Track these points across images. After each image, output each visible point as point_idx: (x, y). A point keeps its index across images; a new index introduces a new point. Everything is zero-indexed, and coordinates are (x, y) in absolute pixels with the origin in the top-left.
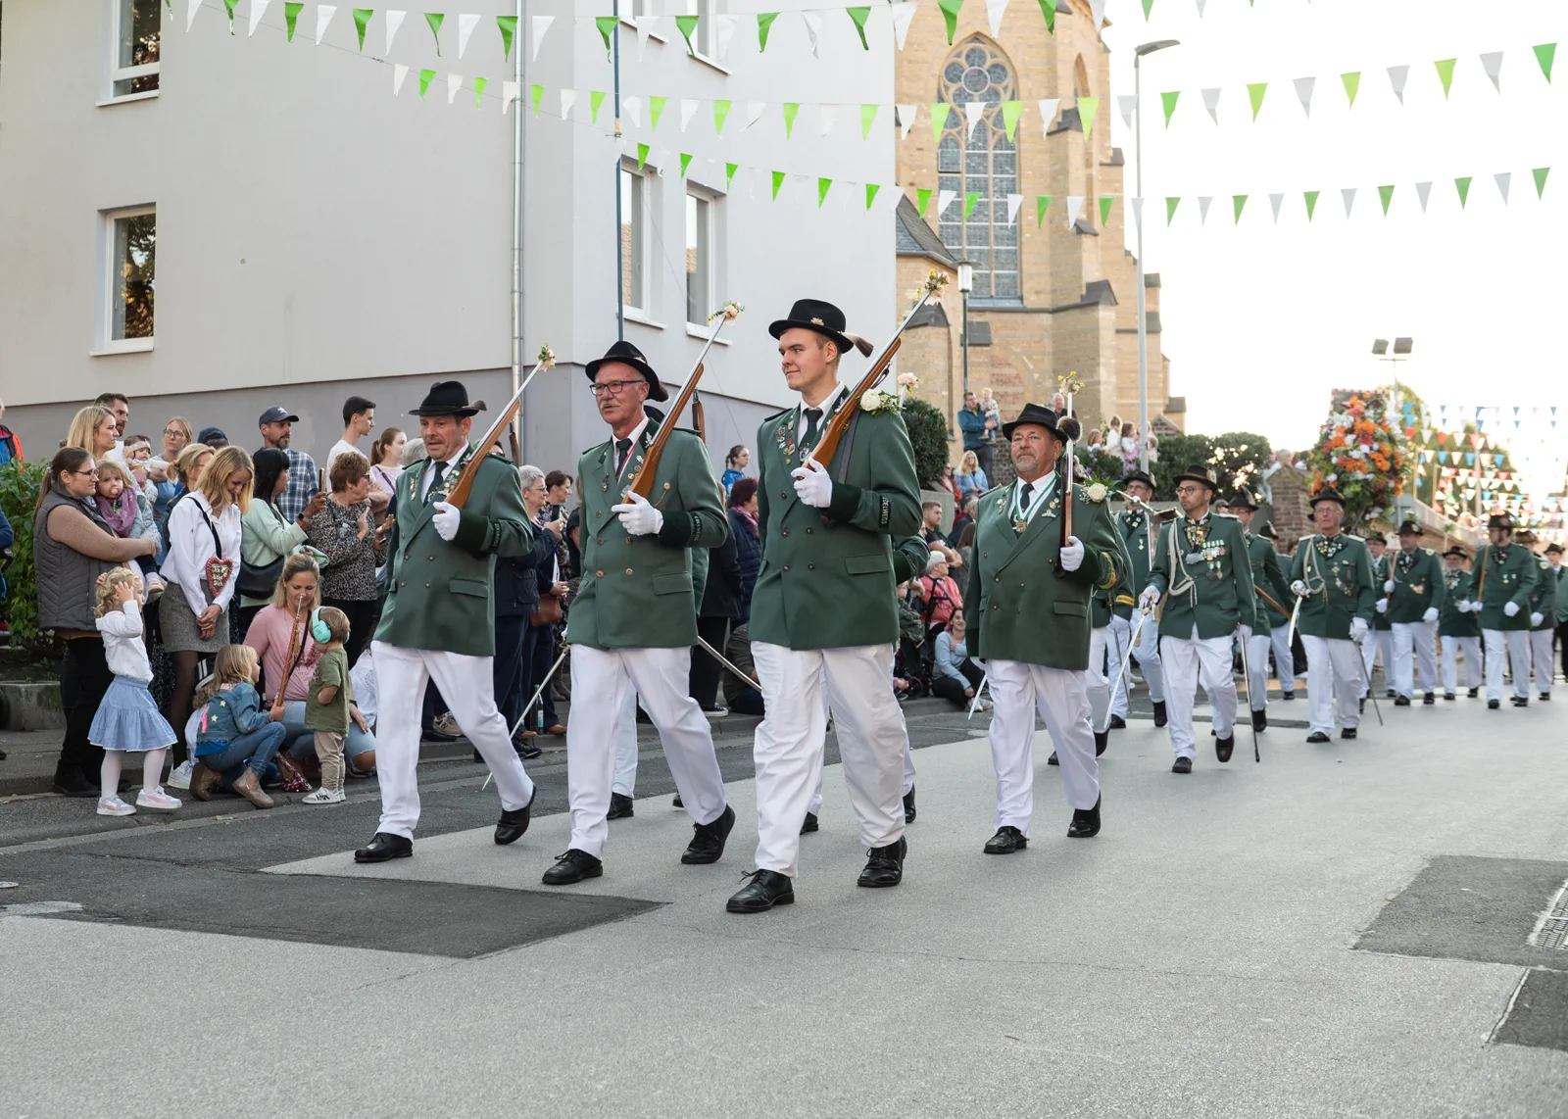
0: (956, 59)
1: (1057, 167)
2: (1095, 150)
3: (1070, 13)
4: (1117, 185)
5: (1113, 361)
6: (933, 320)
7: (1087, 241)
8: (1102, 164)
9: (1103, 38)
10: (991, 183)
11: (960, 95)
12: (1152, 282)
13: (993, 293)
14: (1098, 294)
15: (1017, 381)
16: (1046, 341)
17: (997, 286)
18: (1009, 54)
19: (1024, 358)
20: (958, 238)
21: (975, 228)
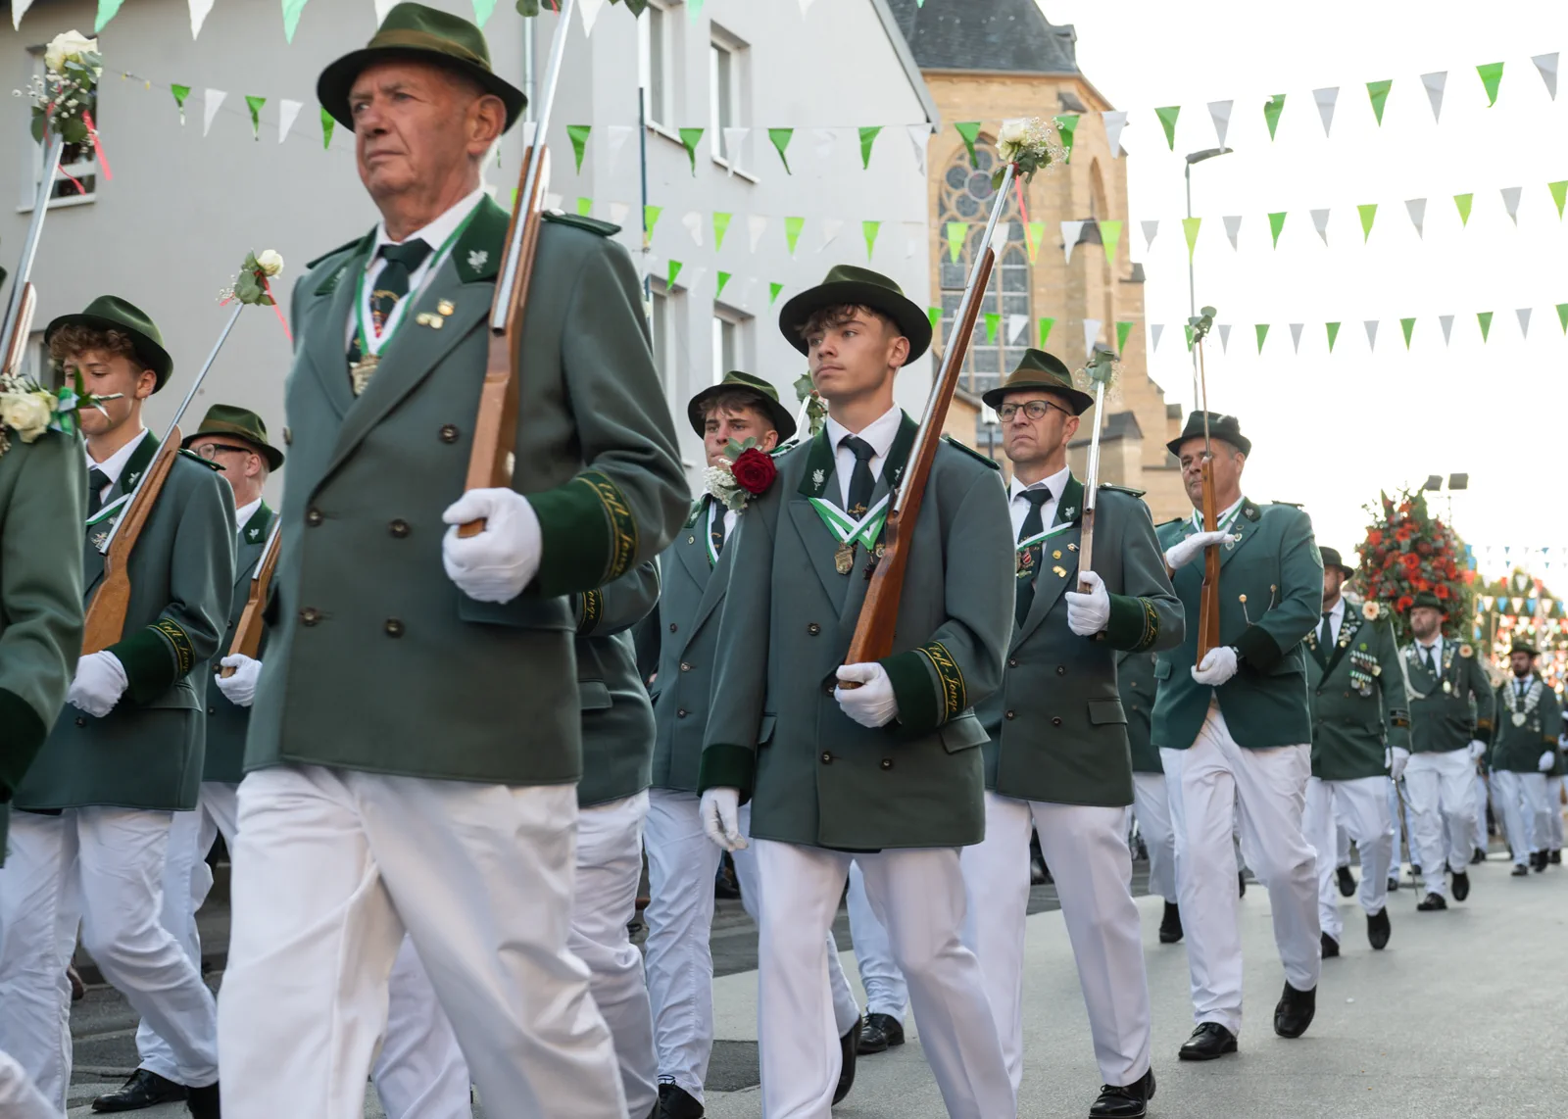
0: (959, 162)
1: (1073, 284)
2: (1113, 265)
4: (1138, 304)
9: (1119, 140)
10: (1000, 303)
11: (963, 202)
12: (1177, 412)
14: (1122, 426)
21: (983, 352)
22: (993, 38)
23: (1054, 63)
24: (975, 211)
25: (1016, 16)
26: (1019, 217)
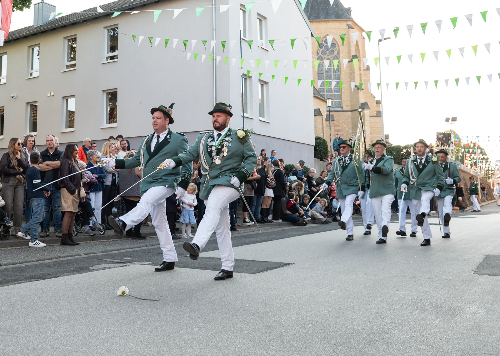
0: (322, 42)
1: (351, 71)
2: (362, 66)
3: (354, 29)
4: (368, 75)
5: (369, 125)
6: (318, 114)
7: (361, 92)
8: (364, 70)
9: (363, 35)
10: (332, 76)
11: (323, 52)
12: (378, 102)
13: (334, 106)
14: (364, 106)
15: (341, 131)
16: (349, 119)
17: (335, 104)
18: (337, 40)
19: (343, 124)
20: (324, 91)
22: (330, 12)
23: (346, 17)
24: (326, 54)
25: (336, 6)
26: (337, 55)
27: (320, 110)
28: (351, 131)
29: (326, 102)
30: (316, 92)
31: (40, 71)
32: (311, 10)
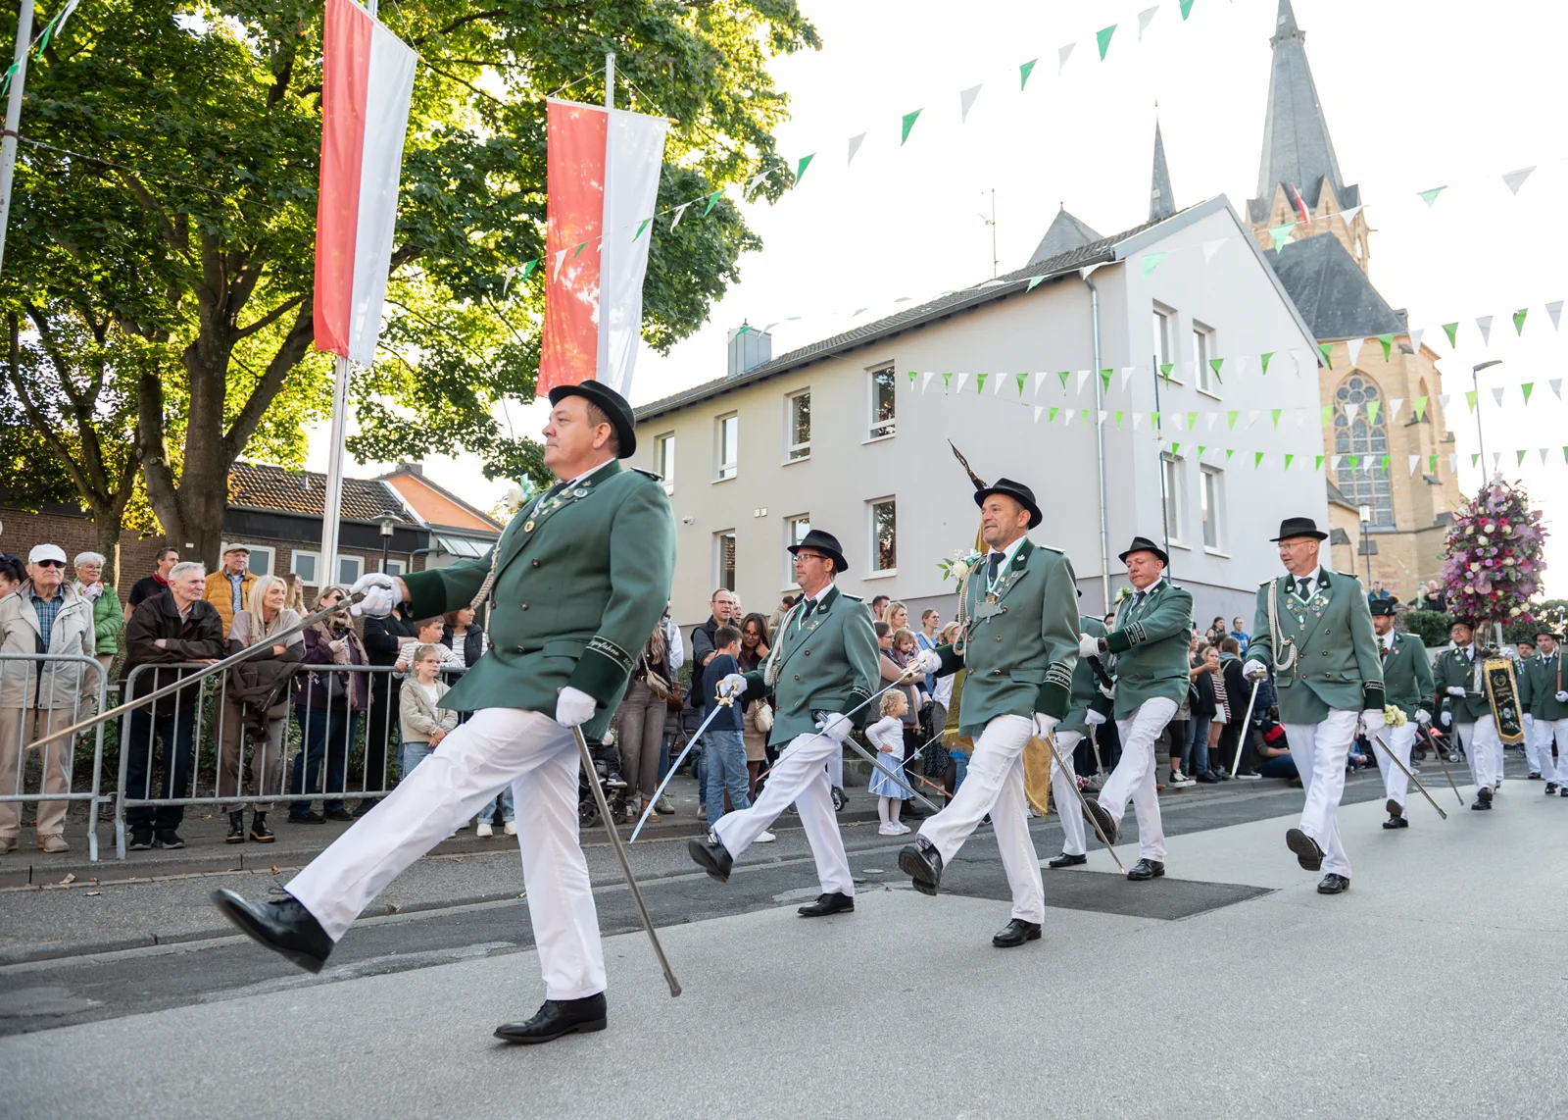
0: (1344, 388)
2: (1436, 434)
3: (1414, 353)
7: (1435, 489)
8: (1441, 442)
13: (1374, 523)
14: (1445, 520)
15: (1395, 576)
16: (1412, 550)
17: (1377, 518)
18: (1377, 381)
19: (1399, 561)
20: (1352, 491)
23: (1396, 329)
25: (1373, 308)
27: (1344, 532)
28: (1416, 576)
29: (1358, 514)
30: (1334, 493)
31: (740, 465)
32: (1317, 317)
